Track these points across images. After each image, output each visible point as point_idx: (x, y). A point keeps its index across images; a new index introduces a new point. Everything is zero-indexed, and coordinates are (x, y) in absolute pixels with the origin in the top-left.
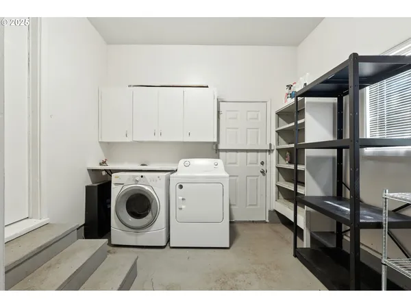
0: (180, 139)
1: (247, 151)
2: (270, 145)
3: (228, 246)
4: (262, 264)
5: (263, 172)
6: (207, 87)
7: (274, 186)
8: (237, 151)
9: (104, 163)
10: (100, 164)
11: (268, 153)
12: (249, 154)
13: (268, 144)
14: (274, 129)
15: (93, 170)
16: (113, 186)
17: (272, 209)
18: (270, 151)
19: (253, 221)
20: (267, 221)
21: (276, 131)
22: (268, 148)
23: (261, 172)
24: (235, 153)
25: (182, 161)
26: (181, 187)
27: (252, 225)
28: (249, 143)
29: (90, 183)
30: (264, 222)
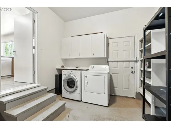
0: (90, 57)
1: (123, 61)
2: (136, 58)
3: (107, 106)
4: (121, 117)
5: (132, 72)
6: (102, 32)
7: (139, 79)
8: (118, 61)
9: (63, 67)
10: (62, 67)
11: (135, 62)
12: (124, 63)
13: (135, 57)
14: (139, 50)
15: (58, 69)
16: (62, 75)
17: (138, 92)
18: (136, 61)
19: (127, 97)
20: (135, 98)
21: (140, 51)
22: (135, 60)
23: (131, 72)
24: (117, 63)
25: (91, 66)
26: (86, 77)
27: (126, 98)
28: (124, 57)
29: (57, 74)
30: (133, 98)
